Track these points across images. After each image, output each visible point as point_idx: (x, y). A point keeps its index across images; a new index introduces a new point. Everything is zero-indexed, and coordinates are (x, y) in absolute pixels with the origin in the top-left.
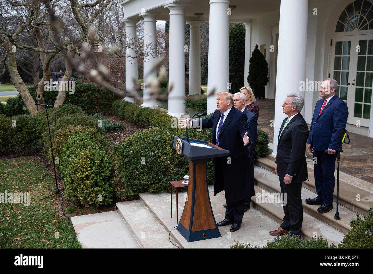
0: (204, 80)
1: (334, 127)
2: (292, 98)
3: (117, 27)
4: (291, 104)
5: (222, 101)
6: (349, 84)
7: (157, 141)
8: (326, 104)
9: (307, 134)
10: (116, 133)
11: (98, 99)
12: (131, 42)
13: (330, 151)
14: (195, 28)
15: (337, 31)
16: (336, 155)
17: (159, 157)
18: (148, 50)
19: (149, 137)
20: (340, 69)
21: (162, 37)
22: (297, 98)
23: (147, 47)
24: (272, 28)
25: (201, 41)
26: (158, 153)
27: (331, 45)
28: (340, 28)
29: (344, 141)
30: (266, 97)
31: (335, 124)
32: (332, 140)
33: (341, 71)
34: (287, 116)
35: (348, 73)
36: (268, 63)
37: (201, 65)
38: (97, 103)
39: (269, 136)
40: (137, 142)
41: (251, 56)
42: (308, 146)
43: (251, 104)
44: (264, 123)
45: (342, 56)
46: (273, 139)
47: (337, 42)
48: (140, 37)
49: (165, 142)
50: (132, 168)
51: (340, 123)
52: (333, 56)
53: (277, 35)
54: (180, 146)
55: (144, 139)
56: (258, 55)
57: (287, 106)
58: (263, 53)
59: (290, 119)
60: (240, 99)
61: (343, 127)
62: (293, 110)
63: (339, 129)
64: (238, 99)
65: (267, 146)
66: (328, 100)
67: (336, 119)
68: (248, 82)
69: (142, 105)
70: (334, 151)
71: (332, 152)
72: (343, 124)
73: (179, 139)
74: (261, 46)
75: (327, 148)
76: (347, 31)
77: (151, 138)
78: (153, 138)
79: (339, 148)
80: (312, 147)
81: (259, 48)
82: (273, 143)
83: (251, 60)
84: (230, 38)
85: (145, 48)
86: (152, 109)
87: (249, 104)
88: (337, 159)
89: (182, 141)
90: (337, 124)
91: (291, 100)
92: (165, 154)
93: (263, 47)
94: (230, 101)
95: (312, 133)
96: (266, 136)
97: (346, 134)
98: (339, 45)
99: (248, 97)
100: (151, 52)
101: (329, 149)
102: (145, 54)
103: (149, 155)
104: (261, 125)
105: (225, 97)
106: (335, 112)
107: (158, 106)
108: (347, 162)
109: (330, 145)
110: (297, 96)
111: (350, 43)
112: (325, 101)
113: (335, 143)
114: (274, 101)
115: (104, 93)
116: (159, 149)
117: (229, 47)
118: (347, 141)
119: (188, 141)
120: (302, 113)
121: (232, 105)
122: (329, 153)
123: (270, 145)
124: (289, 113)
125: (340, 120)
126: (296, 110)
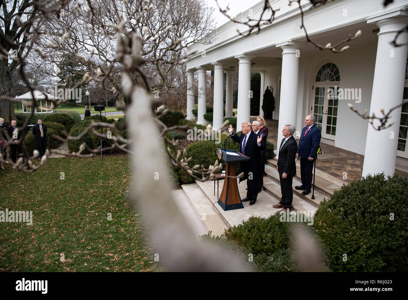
0: (235, 105)
1: (313, 144)
2: (288, 127)
3: (182, 72)
4: (288, 131)
5: (245, 128)
6: (324, 113)
7: (206, 149)
8: (308, 130)
9: (296, 149)
10: (181, 140)
11: (170, 118)
12: (191, 86)
13: (310, 159)
14: (230, 76)
15: (316, 81)
16: (314, 161)
17: (207, 158)
18: (201, 91)
19: (201, 146)
20: (318, 104)
21: (209, 78)
22: (291, 127)
23: (201, 90)
24: (277, 76)
25: (233, 82)
26: (207, 156)
27: (313, 89)
28: (318, 79)
29: (318, 152)
30: (273, 118)
31: (313, 143)
32: (311, 152)
33: (319, 105)
34: (285, 137)
35: (323, 107)
36: (275, 98)
37: (233, 96)
38: (170, 121)
39: (275, 145)
40: (194, 149)
41: (264, 93)
42: (297, 155)
43: (264, 127)
44: (272, 136)
45: (319, 96)
46: (276, 147)
47: (316, 88)
48: (196, 78)
49: (211, 149)
50: (191, 164)
51: (316, 142)
52: (314, 96)
53: (280, 81)
54: (220, 154)
55: (198, 147)
56: (268, 93)
57: (285, 131)
58: (272, 92)
59: (286, 139)
60: (256, 125)
61: (318, 144)
62: (289, 134)
63: (315, 145)
64: (255, 125)
65: (273, 152)
66: (310, 127)
67: (314, 139)
68: (262, 109)
69: (197, 123)
70: (312, 159)
71: (311, 159)
72: (318, 142)
73: (220, 150)
74: (270, 86)
75: (308, 157)
76: (322, 81)
77: (203, 146)
78: (204, 147)
79: (315, 157)
80: (299, 155)
81: (269, 88)
82: (277, 150)
83: (264, 96)
84: (251, 81)
85: (199, 90)
86: (203, 126)
87: (262, 127)
88: (314, 163)
89: (221, 151)
90: (315, 143)
91: (288, 128)
92: (211, 156)
93: (272, 87)
94: (250, 127)
95: (299, 147)
96: (273, 146)
97: (319, 148)
98: (318, 89)
99: (262, 123)
100: (203, 92)
101: (309, 158)
102: (200, 94)
103: (201, 157)
104: (270, 137)
105: (247, 125)
106: (313, 135)
107: (206, 123)
108: (321, 163)
109: (310, 155)
110: (291, 126)
111: (324, 88)
112: (308, 128)
113: (313, 154)
114: (278, 121)
115: (174, 115)
116: (207, 153)
117: (251, 87)
118: (320, 153)
119: (225, 150)
120: (294, 136)
121: (251, 130)
122: (309, 160)
123: (275, 151)
124: (286, 136)
125: (316, 140)
126: (290, 134)
